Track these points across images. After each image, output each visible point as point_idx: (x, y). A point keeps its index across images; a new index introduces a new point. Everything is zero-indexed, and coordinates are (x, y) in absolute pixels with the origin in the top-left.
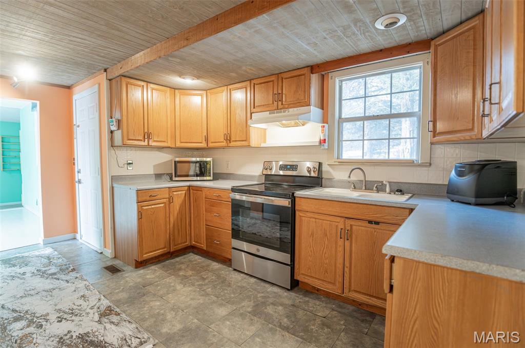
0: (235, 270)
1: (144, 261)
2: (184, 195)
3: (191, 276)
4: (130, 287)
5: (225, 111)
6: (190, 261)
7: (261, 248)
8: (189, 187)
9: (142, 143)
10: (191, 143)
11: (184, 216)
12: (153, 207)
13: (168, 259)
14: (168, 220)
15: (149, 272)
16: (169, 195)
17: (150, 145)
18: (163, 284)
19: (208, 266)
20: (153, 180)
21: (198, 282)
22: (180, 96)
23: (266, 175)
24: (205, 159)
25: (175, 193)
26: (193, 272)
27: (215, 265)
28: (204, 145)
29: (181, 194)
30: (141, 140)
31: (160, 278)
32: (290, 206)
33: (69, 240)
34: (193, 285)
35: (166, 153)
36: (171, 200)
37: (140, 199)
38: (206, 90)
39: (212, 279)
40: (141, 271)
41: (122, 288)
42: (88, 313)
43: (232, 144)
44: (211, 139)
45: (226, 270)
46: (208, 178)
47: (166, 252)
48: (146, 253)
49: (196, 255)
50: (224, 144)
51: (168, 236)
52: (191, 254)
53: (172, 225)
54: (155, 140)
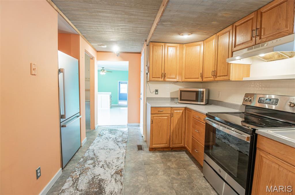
0: (204, 177)
1: (154, 148)
2: (182, 113)
3: (173, 168)
4: (139, 161)
5: (214, 54)
6: (180, 157)
7: (222, 170)
8: (186, 108)
9: (160, 79)
10: (192, 78)
11: (181, 126)
12: (160, 118)
13: (168, 151)
14: (169, 127)
15: (154, 156)
16: (171, 112)
17: (165, 80)
18: (154, 167)
19: (188, 165)
20: (169, 101)
21: (174, 175)
22: (186, 48)
23: (247, 106)
24: (200, 90)
25: (175, 111)
26: (176, 166)
27: (194, 167)
28: (200, 80)
29: (179, 112)
30: (160, 78)
31: (156, 162)
32: (249, 142)
33: (137, 126)
34: (169, 176)
35: (179, 85)
36: (172, 115)
37: (153, 113)
38: (203, 41)
39: (184, 177)
40: (151, 154)
41: (135, 160)
42: (112, 168)
43: (218, 79)
44: (205, 75)
45: (199, 174)
46: (202, 103)
47: (167, 146)
48: (155, 144)
49: (186, 154)
50: (212, 79)
51: (169, 137)
52: (184, 152)
53: (172, 131)
54: (168, 77)
